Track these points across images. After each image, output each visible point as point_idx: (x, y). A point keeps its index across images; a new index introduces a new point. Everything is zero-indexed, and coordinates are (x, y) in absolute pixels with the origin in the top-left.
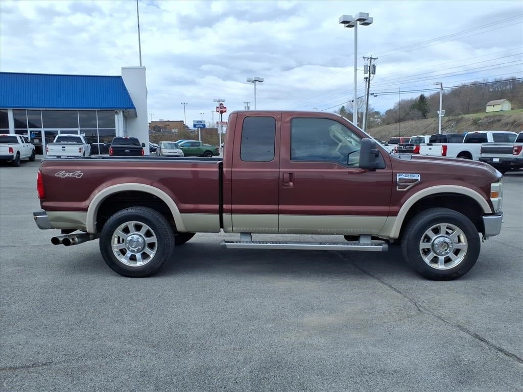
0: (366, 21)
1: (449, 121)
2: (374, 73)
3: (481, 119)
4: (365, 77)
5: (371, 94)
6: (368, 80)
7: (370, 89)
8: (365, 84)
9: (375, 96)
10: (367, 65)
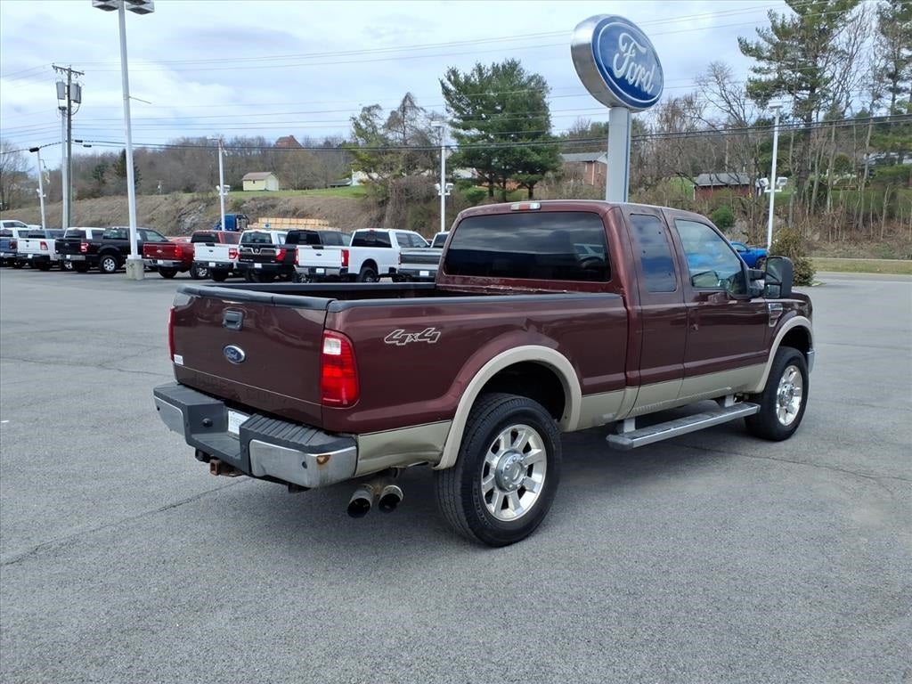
0: (143, 7)
1: (193, 201)
2: (78, 101)
3: (245, 202)
4: (61, 105)
5: (76, 141)
6: (67, 112)
7: (73, 132)
8: (60, 119)
9: (85, 146)
10: (64, 83)
